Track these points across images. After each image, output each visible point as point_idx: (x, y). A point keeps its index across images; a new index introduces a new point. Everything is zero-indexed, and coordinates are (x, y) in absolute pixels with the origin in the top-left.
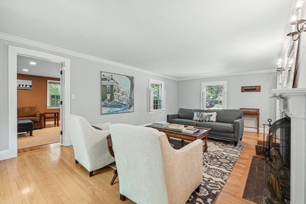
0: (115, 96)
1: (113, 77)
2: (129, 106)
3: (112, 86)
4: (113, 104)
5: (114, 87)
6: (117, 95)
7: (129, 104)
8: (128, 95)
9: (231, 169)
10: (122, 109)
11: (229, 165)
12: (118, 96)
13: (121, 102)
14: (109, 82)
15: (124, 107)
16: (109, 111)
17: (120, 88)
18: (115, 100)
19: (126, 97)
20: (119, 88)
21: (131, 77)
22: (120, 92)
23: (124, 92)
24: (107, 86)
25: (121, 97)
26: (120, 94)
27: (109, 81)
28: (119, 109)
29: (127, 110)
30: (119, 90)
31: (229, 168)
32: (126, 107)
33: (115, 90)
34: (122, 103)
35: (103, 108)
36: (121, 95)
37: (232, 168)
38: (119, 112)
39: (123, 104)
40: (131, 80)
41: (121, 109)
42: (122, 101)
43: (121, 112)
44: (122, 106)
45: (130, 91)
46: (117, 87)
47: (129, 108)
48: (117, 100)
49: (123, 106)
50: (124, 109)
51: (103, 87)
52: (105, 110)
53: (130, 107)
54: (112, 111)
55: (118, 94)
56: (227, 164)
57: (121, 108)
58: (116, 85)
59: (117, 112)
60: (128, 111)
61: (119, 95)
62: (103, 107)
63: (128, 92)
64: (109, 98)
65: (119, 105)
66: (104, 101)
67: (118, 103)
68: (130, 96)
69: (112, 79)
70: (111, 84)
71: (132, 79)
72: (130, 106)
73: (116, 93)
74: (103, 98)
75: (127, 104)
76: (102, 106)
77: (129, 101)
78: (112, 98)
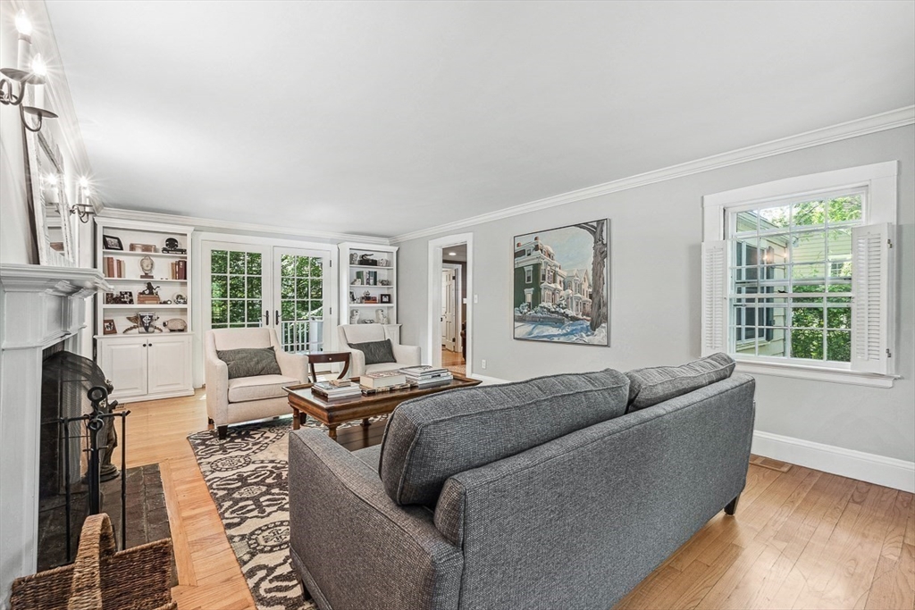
0: (545, 293)
1: (540, 242)
2: (589, 323)
3: (536, 267)
4: (539, 315)
5: (543, 267)
6: (548, 288)
7: (588, 315)
8: (585, 286)
9: (212, 484)
10: (564, 331)
11: (224, 489)
12: (553, 294)
13: (562, 311)
14: (529, 257)
15: (572, 325)
16: (530, 333)
17: (557, 269)
18: (543, 304)
19: (579, 295)
20: (553, 268)
21: (595, 224)
22: (558, 278)
23: (570, 279)
24: (526, 269)
25: (562, 293)
26: (559, 287)
27: (529, 255)
28: (554, 331)
29: (582, 336)
30: (555, 274)
31: (218, 483)
32: (579, 327)
33: (544, 276)
34: (563, 314)
35: (517, 324)
36: (562, 289)
37: (210, 487)
38: (556, 339)
39: (567, 316)
40: (594, 233)
41: (560, 332)
42: (563, 308)
43: (562, 339)
44: (563, 323)
45: (590, 273)
46: (549, 268)
47: (588, 331)
48: (551, 304)
49: (567, 323)
50: (571, 333)
51: (519, 272)
52: (523, 329)
53: (594, 326)
54: (536, 333)
55: (553, 285)
56: (233, 489)
57: (560, 327)
58: (546, 263)
59: (549, 339)
60: (587, 339)
61: (555, 290)
62: (517, 321)
63: (583, 275)
64: (529, 298)
65: (558, 319)
66: (519, 307)
67: (553, 312)
68: (594, 290)
69: (537, 248)
70: (535, 262)
71: (597, 229)
72: (591, 324)
73: (546, 283)
74: (519, 300)
75: (580, 316)
76: (516, 319)
77: (588, 309)
78: (537, 298)
